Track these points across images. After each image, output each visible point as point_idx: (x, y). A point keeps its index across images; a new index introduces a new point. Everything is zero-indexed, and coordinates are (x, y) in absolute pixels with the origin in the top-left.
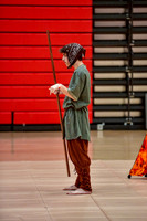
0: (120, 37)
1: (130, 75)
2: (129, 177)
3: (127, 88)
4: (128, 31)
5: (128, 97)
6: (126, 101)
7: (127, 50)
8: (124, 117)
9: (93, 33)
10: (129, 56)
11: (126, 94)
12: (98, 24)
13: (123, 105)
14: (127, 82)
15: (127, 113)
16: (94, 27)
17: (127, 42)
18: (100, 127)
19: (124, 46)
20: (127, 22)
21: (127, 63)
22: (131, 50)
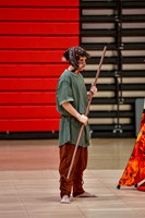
0: (109, 40)
1: (119, 80)
2: (119, 187)
3: (116, 93)
4: (117, 33)
5: (117, 103)
6: (115, 107)
7: (116, 53)
8: (114, 124)
9: (81, 36)
10: (118, 60)
11: (115, 100)
12: (86, 26)
13: (112, 111)
14: (116, 87)
15: (116, 120)
16: (81, 29)
17: (115, 46)
19: (113, 50)
20: (116, 24)
21: (116, 67)
22: (120, 54)
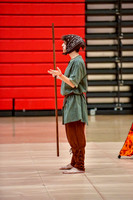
0: (111, 30)
1: (119, 65)
2: (119, 157)
3: (117, 76)
4: (117, 25)
5: (118, 85)
6: (116, 88)
7: (116, 42)
8: (115, 103)
9: (86, 27)
10: (119, 48)
11: (116, 82)
12: (90, 19)
13: (114, 92)
14: (117, 71)
15: (117, 100)
16: (86, 21)
17: (116, 35)
18: (93, 112)
19: (114, 39)
20: (117, 16)
21: (117, 54)
22: (120, 42)
